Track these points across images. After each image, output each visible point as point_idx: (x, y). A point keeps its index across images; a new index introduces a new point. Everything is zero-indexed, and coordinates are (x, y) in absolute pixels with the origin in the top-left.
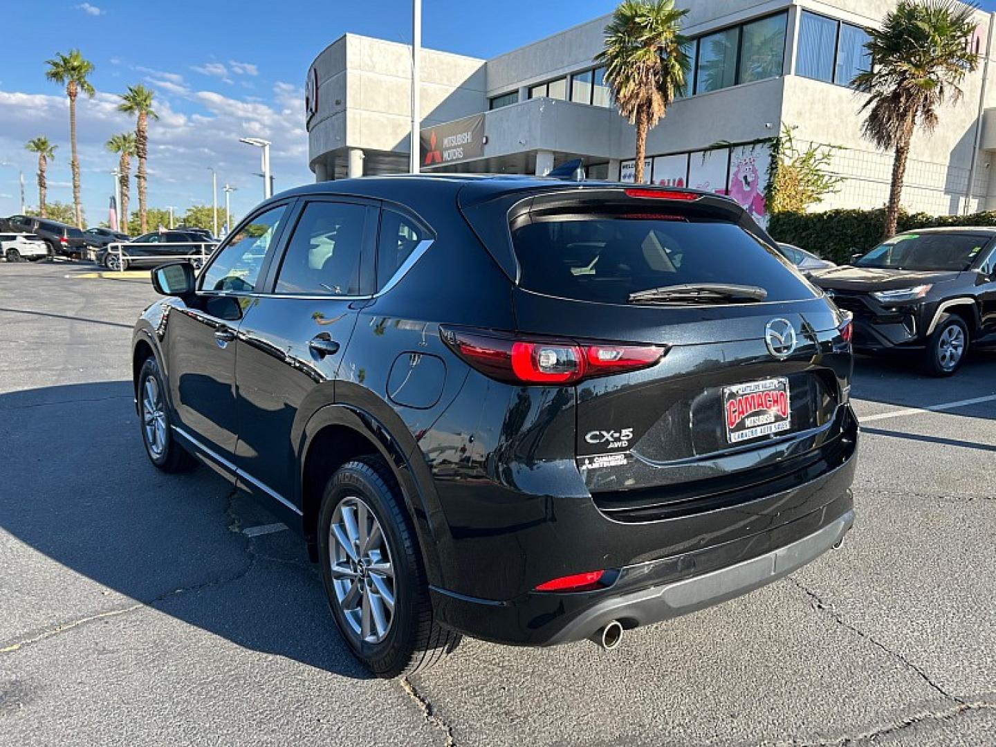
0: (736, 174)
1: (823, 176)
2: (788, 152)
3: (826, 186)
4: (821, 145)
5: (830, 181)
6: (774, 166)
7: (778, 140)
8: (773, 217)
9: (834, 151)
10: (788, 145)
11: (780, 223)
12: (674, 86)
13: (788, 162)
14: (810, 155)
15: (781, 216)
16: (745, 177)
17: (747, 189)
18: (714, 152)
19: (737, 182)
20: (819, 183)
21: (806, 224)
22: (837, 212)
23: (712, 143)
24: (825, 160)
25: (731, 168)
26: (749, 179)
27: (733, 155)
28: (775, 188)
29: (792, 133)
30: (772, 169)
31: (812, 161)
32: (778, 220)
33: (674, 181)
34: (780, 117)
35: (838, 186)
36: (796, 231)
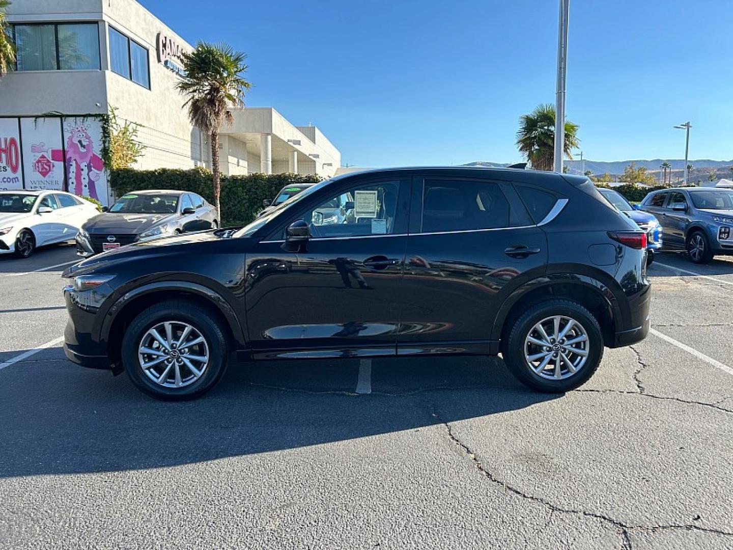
0: (71, 139)
1: (135, 144)
2: (115, 126)
3: (138, 152)
4: (131, 122)
5: (139, 148)
6: (106, 135)
7: (108, 116)
8: (112, 172)
9: (139, 128)
10: (113, 121)
11: (120, 176)
12: (6, 62)
13: (115, 133)
14: (126, 129)
15: (120, 172)
16: (80, 142)
17: (83, 150)
18: (47, 119)
19: (72, 145)
20: (133, 149)
21: (143, 178)
22: (164, 170)
23: (44, 112)
24: (134, 134)
25: (65, 134)
26: (84, 143)
27: (65, 124)
28: (111, 151)
29: (116, 112)
30: (105, 137)
31: (128, 133)
32: (119, 174)
33: (6, 140)
34: (106, 100)
35: (143, 151)
36: (135, 183)
